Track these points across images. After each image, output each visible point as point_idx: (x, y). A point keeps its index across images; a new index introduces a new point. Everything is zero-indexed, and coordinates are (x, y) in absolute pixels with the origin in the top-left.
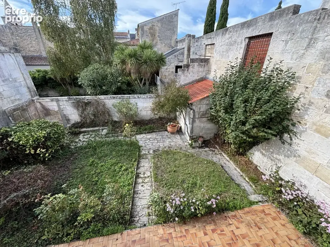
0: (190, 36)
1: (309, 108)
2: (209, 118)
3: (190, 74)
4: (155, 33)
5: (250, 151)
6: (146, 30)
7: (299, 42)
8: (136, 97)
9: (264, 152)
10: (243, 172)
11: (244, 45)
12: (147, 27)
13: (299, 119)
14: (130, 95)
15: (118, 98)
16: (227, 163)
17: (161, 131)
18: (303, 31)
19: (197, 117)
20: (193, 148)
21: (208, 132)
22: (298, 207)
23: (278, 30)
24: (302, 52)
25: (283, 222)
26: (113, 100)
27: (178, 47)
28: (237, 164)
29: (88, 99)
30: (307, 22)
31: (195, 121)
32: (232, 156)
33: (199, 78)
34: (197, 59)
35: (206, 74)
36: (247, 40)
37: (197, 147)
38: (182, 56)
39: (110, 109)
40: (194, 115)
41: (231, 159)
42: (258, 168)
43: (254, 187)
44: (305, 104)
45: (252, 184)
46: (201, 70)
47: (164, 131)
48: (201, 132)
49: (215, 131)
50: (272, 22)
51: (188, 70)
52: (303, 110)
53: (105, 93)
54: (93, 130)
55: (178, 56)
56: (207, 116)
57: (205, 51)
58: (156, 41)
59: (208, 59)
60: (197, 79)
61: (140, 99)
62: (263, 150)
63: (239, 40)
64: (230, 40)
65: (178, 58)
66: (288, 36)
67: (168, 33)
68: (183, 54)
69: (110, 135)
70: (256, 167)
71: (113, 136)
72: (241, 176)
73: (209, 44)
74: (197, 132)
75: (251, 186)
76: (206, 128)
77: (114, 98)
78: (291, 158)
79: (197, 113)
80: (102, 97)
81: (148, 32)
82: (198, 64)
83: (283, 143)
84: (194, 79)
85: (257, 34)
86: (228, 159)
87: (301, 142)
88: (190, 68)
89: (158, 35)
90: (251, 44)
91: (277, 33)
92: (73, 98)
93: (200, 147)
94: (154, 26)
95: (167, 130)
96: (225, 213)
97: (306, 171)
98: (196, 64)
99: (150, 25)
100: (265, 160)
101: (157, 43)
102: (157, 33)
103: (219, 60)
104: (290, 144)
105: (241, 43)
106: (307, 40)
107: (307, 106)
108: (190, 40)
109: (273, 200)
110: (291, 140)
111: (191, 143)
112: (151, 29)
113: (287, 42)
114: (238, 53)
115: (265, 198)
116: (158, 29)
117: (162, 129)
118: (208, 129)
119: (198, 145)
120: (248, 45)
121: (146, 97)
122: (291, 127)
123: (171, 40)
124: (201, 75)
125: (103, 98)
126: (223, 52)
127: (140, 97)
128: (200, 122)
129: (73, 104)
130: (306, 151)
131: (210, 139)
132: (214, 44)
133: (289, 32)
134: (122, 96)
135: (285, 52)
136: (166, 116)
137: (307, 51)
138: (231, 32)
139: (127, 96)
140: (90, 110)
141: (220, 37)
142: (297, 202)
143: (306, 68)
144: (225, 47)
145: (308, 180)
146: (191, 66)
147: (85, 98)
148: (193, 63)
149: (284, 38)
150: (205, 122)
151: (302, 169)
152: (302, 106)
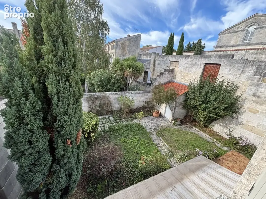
0: (156, 53)
1: (245, 101)
2: (183, 106)
3: (163, 78)
4: (126, 47)
5: (211, 124)
6: (119, 44)
7: (237, 71)
8: (130, 93)
9: (222, 124)
10: (211, 136)
11: (202, 66)
12: (120, 42)
13: (241, 106)
14: (126, 92)
15: (118, 94)
16: (199, 132)
17: (148, 116)
18: (238, 66)
19: (177, 106)
20: (176, 126)
21: (181, 115)
22: (248, 149)
23: (224, 64)
24: (239, 75)
25: (243, 158)
26: (115, 95)
27: (142, 58)
28: (206, 133)
29: (97, 95)
30: (240, 63)
31: (176, 109)
32: (201, 128)
33: (168, 81)
34: (168, 69)
35: (172, 79)
36: (204, 64)
37: (178, 125)
38: (148, 65)
39: (112, 102)
40: (176, 105)
41: (201, 130)
42: (218, 133)
43: (220, 144)
44: (243, 99)
45: (219, 143)
46: (169, 76)
47: (150, 116)
48: (178, 115)
49: (185, 114)
50: (221, 59)
51: (162, 76)
52: (242, 102)
53: (108, 90)
54: (101, 118)
55: (146, 65)
56: (182, 105)
57: (170, 65)
58: (126, 52)
59: (173, 70)
60: (167, 81)
61: (133, 94)
62: (221, 123)
63: (199, 63)
64: (192, 62)
65: (146, 66)
66: (230, 67)
67: (134, 48)
68: (149, 64)
69: (118, 121)
70: (216, 133)
71: (119, 122)
72: (210, 139)
73: (174, 61)
74: (176, 115)
75: (218, 143)
76: (181, 112)
77: (116, 94)
78: (238, 126)
79: (177, 103)
80: (107, 93)
81: (121, 46)
82: (168, 72)
83: (233, 118)
84: (165, 82)
85: (211, 63)
86: (199, 130)
87: (243, 117)
88: (164, 75)
89: (127, 48)
90: (206, 66)
91: (223, 65)
92: (87, 94)
93: (180, 125)
94: (125, 42)
95: (152, 115)
96: (218, 158)
97: (247, 131)
98: (167, 73)
99: (122, 41)
100: (222, 128)
101: (126, 54)
102: (127, 47)
103: (183, 72)
104: (237, 119)
105: (201, 65)
106: (241, 71)
107: (244, 100)
108: (156, 56)
109: (234, 148)
110: (237, 116)
111: (175, 122)
112: (122, 44)
113: (230, 70)
114: (198, 70)
115: (229, 148)
116: (127, 44)
117: (149, 114)
118: (182, 113)
119: (178, 124)
120: (205, 67)
121: (136, 93)
122: (237, 110)
123: (135, 52)
124: (170, 79)
125: (109, 94)
126: (186, 67)
127: (132, 93)
128: (178, 109)
129: (87, 99)
130: (245, 121)
131: (182, 119)
132: (179, 62)
133: (231, 66)
134: (121, 93)
135: (229, 74)
136: (147, 106)
137: (241, 75)
138: (192, 58)
139: (125, 93)
140: (97, 103)
141: (184, 59)
142: (247, 146)
143: (241, 83)
144: (188, 66)
145: (248, 135)
146: (164, 74)
147: (95, 94)
148: (165, 72)
149: (228, 67)
150: (180, 109)
151: (245, 130)
152: (241, 100)
